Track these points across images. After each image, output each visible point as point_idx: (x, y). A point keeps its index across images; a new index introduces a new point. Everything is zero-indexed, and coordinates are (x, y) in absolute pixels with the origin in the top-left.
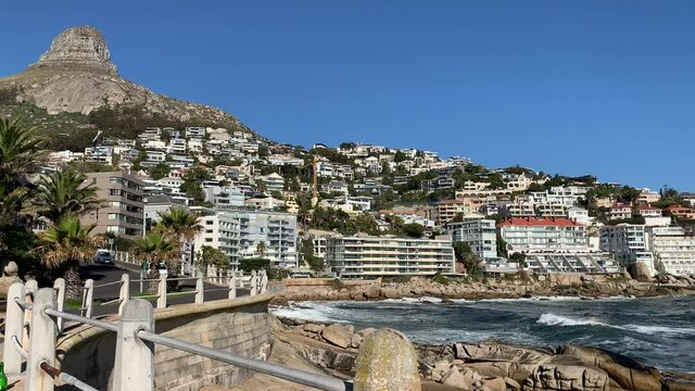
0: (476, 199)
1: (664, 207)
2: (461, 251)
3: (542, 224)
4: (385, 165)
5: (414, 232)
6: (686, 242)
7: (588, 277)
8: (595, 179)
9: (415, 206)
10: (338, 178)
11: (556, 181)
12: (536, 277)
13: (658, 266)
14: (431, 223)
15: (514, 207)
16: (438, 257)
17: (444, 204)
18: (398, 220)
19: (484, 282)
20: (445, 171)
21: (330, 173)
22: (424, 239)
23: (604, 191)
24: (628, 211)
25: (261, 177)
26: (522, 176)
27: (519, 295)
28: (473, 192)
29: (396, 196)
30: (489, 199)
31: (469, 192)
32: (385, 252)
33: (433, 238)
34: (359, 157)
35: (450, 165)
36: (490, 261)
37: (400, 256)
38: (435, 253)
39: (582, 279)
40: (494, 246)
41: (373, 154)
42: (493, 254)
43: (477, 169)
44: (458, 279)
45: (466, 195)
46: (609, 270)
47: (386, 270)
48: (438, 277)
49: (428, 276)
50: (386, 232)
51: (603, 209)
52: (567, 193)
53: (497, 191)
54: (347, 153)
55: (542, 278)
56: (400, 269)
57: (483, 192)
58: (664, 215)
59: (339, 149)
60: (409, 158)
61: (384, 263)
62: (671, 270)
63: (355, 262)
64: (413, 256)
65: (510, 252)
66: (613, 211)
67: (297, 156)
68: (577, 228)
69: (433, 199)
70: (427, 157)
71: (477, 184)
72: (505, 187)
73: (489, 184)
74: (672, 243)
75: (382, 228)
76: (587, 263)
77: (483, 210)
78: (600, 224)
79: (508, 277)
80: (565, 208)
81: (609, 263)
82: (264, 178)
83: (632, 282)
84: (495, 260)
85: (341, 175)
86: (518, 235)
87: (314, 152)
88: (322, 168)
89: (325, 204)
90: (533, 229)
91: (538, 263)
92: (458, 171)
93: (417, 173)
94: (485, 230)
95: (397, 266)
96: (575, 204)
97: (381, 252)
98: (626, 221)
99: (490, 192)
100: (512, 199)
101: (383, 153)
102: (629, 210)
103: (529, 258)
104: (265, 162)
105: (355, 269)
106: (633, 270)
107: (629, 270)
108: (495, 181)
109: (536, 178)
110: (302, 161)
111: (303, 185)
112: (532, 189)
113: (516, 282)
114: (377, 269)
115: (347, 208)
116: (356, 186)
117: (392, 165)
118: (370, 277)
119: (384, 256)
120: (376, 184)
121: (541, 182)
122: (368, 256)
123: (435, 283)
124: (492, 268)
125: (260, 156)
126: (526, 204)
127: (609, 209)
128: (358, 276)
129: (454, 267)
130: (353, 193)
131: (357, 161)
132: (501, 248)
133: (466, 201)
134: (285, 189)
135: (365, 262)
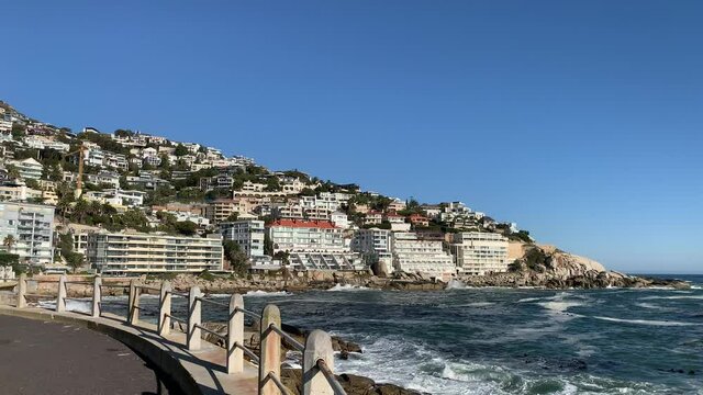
0: (252, 199)
1: (406, 215)
2: (230, 249)
3: (306, 226)
4: (165, 158)
5: (187, 229)
6: (418, 245)
7: (340, 274)
8: (358, 188)
9: (192, 203)
10: (110, 168)
11: (327, 188)
12: (295, 273)
13: (396, 265)
14: (206, 222)
15: (285, 209)
16: (207, 255)
17: (221, 203)
18: (171, 217)
19: (249, 278)
20: (226, 170)
21: (100, 162)
22: (196, 237)
23: (364, 198)
24: (378, 218)
25: (13, 162)
26: (297, 180)
27: (278, 289)
28: (251, 192)
29: (172, 192)
30: (265, 200)
31: (247, 193)
32: (152, 250)
33: (204, 236)
34: (136, 147)
35: (233, 163)
36: (256, 258)
37: (168, 254)
38: (205, 251)
39: (334, 275)
40: (261, 245)
41: (153, 146)
42: (260, 252)
43: (258, 170)
44: (225, 276)
45: (244, 196)
46: (357, 268)
47: (152, 267)
48: (205, 275)
49: (195, 273)
50: (156, 229)
51: (360, 215)
52: (333, 199)
53: (273, 194)
54: (123, 141)
55: (301, 274)
56: (167, 267)
57: (261, 194)
58: (406, 222)
59: (113, 136)
60: (191, 153)
61: (151, 260)
62: (406, 268)
63: (119, 259)
64: (182, 254)
65: (276, 251)
66: (368, 217)
67: (61, 139)
68: (335, 231)
69: (210, 196)
70: (210, 154)
71: (255, 185)
72: (281, 189)
73: (266, 186)
74: (408, 246)
75: (153, 225)
76: (340, 262)
77: (257, 211)
78: (356, 228)
79: (272, 273)
80: (329, 212)
81: (357, 262)
82: (17, 163)
83: (374, 278)
84: (261, 258)
85: (114, 165)
86: (285, 235)
87: (82, 136)
88: (92, 154)
89: (90, 197)
90: (298, 230)
91: (299, 261)
92: (239, 171)
93: (198, 169)
94: (255, 230)
95: (164, 263)
96: (338, 209)
97: (148, 250)
98: (377, 226)
99: (266, 194)
100: (285, 202)
101: (163, 145)
102: (380, 217)
103: (292, 256)
104: (21, 144)
105: (118, 266)
106: (376, 268)
107: (372, 268)
108: (273, 184)
109: (309, 183)
110: (67, 147)
111: (66, 174)
112: (305, 193)
113: (278, 278)
114: (143, 266)
115: (116, 202)
116: (129, 178)
117: (172, 159)
118: (135, 274)
119: (151, 253)
120: (152, 178)
121: (313, 187)
122: (134, 252)
123: (202, 280)
124: (258, 265)
125: (14, 135)
126: (296, 207)
127: (364, 215)
128: (121, 273)
129: (222, 265)
130: (124, 185)
131: (133, 151)
132: (268, 246)
133: (243, 201)
134: (43, 177)
135: (129, 259)
